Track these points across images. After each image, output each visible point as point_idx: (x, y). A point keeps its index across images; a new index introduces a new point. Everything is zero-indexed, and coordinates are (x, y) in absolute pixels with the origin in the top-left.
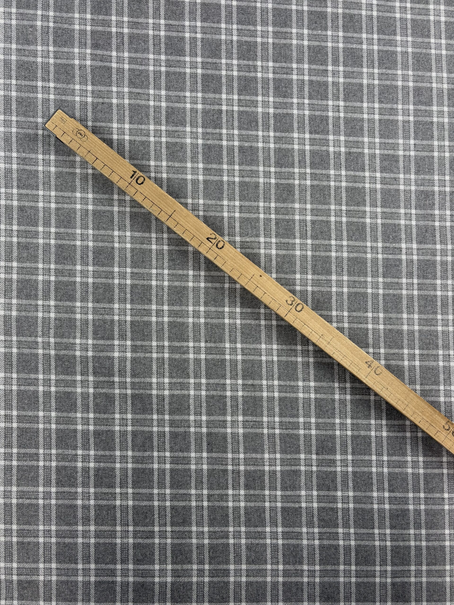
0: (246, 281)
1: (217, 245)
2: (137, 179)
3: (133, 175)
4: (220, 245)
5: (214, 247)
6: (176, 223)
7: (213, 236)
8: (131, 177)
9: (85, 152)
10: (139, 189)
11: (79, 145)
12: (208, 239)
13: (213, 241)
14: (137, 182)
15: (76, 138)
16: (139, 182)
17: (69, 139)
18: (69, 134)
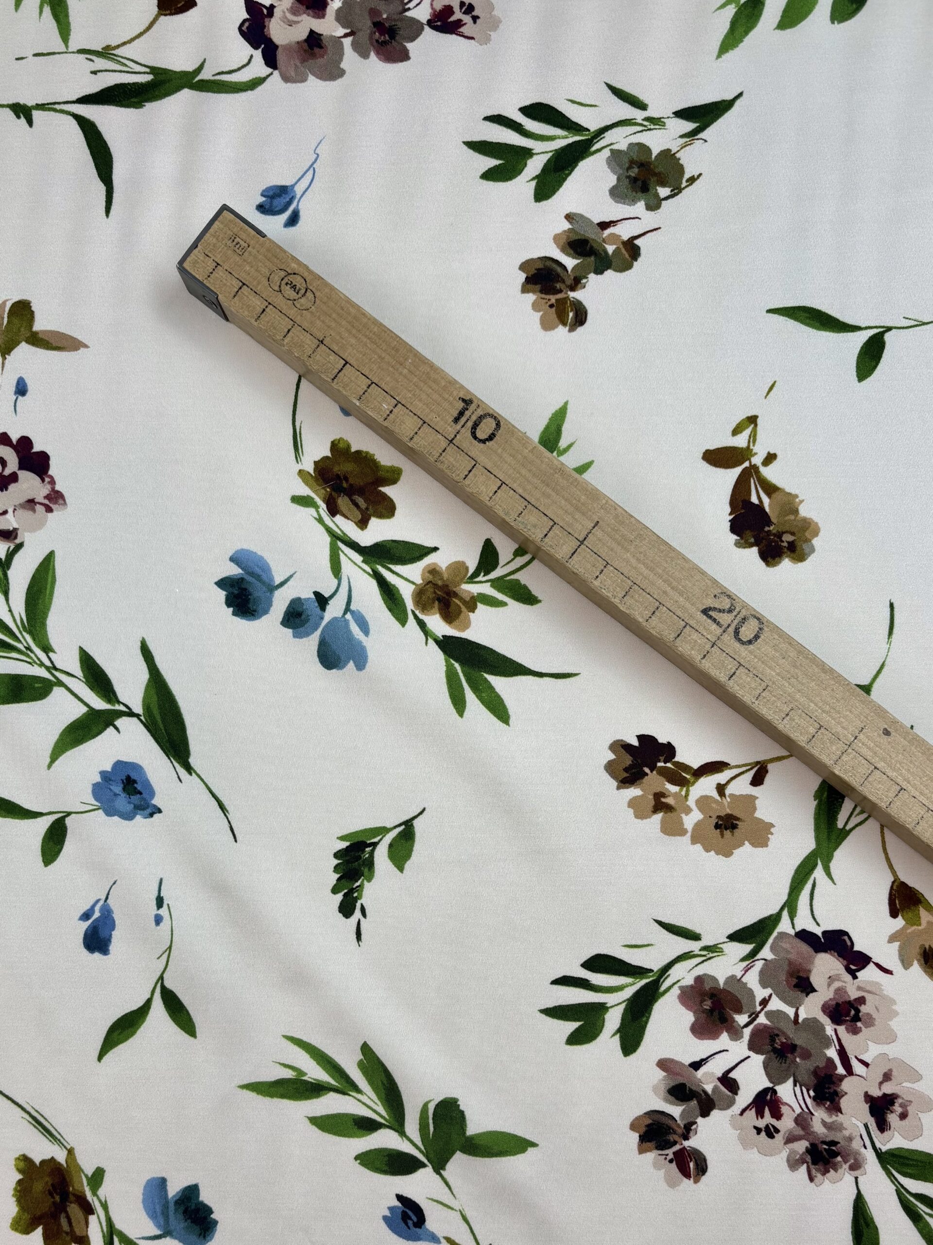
0: (836, 749)
1: (737, 632)
2: (475, 426)
3: (461, 414)
4: (747, 632)
5: (728, 638)
6: (600, 565)
7: (726, 604)
8: (456, 420)
9: (309, 343)
10: (482, 459)
11: (286, 324)
12: (705, 612)
13: (725, 619)
14: (475, 437)
15: (279, 300)
16: (481, 434)
17: (258, 304)
18: (259, 289)
